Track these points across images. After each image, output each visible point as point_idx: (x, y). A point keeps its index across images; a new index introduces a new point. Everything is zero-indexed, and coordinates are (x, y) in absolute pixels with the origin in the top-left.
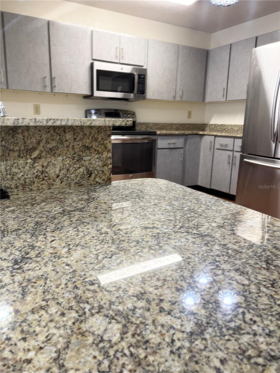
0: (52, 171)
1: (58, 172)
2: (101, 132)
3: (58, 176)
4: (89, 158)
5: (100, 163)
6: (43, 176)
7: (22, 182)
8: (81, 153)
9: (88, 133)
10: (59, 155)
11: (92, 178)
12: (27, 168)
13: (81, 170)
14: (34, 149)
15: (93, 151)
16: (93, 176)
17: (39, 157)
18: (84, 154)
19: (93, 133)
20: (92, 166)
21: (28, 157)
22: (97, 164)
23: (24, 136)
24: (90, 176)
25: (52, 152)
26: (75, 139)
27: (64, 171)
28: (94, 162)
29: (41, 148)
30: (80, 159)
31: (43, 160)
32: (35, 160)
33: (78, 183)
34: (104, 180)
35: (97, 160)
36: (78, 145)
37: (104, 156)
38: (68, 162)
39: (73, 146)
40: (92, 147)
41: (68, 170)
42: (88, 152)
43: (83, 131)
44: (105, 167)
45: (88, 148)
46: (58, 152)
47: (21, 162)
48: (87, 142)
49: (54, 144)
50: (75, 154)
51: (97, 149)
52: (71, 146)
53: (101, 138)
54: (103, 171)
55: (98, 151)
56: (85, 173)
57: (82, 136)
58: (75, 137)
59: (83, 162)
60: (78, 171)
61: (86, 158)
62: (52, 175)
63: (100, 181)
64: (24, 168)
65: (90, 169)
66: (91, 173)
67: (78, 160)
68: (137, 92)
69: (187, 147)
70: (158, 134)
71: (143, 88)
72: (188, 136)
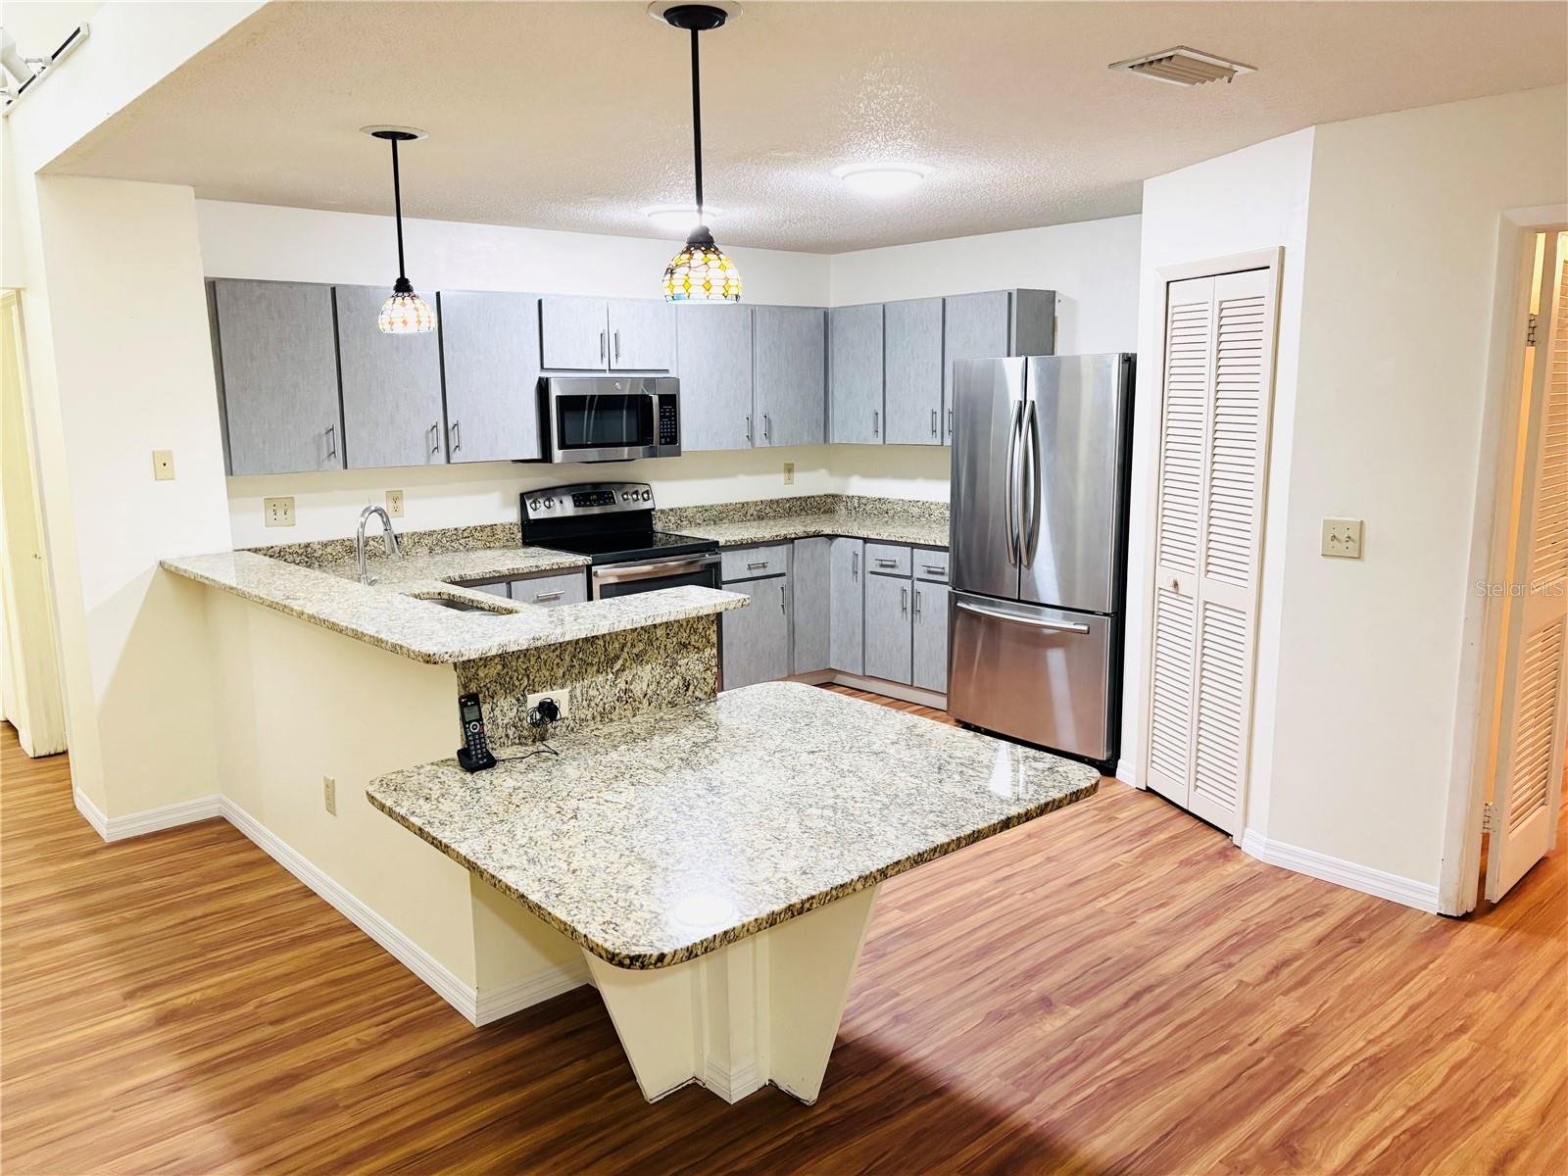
0: (638, 689)
1: (645, 688)
3: (646, 695)
4: (686, 660)
5: (701, 667)
6: (626, 697)
7: (600, 709)
8: (675, 656)
10: (647, 663)
11: (690, 693)
12: (607, 687)
13: (675, 681)
14: (617, 657)
15: (692, 649)
16: (691, 688)
17: (623, 669)
18: (679, 657)
20: (690, 673)
21: (609, 670)
22: (697, 668)
23: (605, 642)
24: (687, 690)
25: (639, 659)
26: (668, 634)
27: (653, 686)
28: (692, 667)
29: (625, 655)
30: (674, 665)
31: (627, 672)
32: (616, 674)
33: (670, 703)
34: (706, 693)
35: (697, 662)
36: (671, 644)
38: (658, 671)
39: (666, 646)
40: (689, 644)
41: (658, 683)
42: (684, 651)
45: (685, 646)
46: (646, 658)
47: (601, 679)
48: (683, 636)
49: (641, 646)
50: (667, 657)
51: (697, 645)
52: (663, 647)
54: (705, 679)
55: (698, 648)
56: (681, 685)
57: (676, 630)
58: (668, 632)
59: (678, 668)
60: (671, 684)
61: (682, 662)
62: (639, 694)
63: (702, 696)
64: (603, 687)
65: (688, 678)
66: (689, 685)
67: (671, 667)
68: (660, 442)
69: (796, 571)
70: (722, 546)
71: (671, 428)
72: (796, 541)
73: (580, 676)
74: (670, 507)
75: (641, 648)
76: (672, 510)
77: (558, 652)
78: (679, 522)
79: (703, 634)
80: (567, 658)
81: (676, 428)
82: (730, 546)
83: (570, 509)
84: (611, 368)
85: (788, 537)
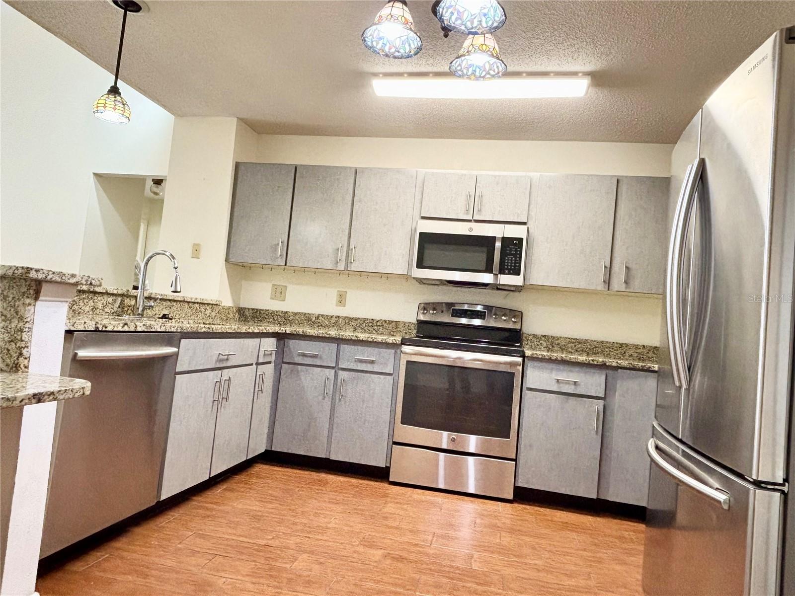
2: (13, 288)
37: (13, 325)
44: (12, 343)
54: (8, 350)
68: (502, 271)
69: (617, 400)
70: (528, 357)
71: (515, 263)
72: (619, 370)
74: (543, 334)
78: (550, 347)
79: (12, 303)
81: (520, 264)
82: (538, 358)
83: (447, 318)
84: (474, 219)
85: (607, 364)
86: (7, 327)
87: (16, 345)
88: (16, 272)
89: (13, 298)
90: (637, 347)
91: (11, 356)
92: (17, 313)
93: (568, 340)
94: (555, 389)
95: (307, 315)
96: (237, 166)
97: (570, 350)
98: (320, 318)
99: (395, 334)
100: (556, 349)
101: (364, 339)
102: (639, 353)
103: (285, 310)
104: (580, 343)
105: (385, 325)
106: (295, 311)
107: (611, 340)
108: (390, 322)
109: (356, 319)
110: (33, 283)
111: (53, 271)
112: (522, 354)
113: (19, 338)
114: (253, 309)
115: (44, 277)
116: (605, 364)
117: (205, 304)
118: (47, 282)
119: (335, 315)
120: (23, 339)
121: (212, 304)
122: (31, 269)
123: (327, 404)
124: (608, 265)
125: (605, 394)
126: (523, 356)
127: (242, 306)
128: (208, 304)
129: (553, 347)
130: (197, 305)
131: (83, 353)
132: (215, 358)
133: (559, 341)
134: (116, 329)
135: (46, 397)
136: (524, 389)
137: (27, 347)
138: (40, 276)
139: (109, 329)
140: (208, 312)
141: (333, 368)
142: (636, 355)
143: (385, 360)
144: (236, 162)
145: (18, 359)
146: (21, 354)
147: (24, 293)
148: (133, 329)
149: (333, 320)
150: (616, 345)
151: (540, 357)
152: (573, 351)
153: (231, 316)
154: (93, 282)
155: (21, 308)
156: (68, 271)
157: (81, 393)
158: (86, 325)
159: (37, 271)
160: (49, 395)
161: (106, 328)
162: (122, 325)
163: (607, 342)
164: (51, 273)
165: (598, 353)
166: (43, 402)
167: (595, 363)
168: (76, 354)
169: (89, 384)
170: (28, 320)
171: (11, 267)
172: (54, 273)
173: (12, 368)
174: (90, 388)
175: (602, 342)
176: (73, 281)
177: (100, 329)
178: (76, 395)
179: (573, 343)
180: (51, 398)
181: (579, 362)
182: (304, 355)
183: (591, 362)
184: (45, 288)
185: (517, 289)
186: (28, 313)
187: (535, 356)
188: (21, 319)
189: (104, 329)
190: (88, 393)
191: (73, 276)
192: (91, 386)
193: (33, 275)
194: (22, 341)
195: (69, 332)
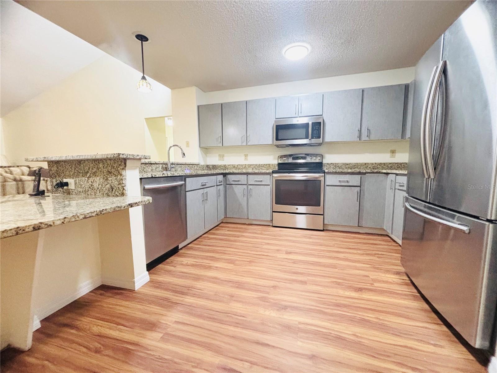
0: (96, 185)
1: (98, 186)
2: (116, 163)
3: (98, 188)
4: (111, 179)
8: (107, 176)
9: (109, 163)
10: (98, 176)
11: (114, 192)
12: (86, 182)
13: (108, 186)
14: (88, 172)
15: (113, 174)
16: (114, 190)
17: (90, 177)
18: (109, 176)
19: (112, 163)
20: (113, 184)
21: (86, 176)
22: (115, 183)
24: (112, 191)
25: (94, 174)
26: (104, 167)
27: (100, 186)
28: (113, 182)
29: (90, 172)
30: (107, 179)
31: (91, 178)
32: (88, 178)
34: (120, 194)
35: (115, 180)
36: (105, 170)
37: (119, 178)
38: (102, 180)
39: (103, 171)
40: (112, 172)
41: (102, 185)
42: (110, 175)
43: (107, 163)
44: (120, 185)
45: (110, 173)
46: (97, 174)
47: (83, 179)
50: (104, 176)
51: (114, 173)
52: (102, 171)
53: (116, 166)
54: (119, 188)
55: (115, 175)
56: (110, 188)
57: (107, 165)
58: (104, 166)
59: (108, 181)
60: (106, 186)
61: (109, 179)
62: (96, 188)
63: (118, 194)
64: (85, 182)
65: (112, 186)
66: (113, 189)
67: (106, 180)
68: (312, 138)
69: (366, 186)
70: (326, 172)
71: (318, 133)
72: (366, 174)
73: (77, 176)
74: (331, 163)
75: (95, 170)
76: (332, 163)
77: (71, 166)
78: (335, 168)
79: (117, 169)
80: (73, 169)
81: (320, 133)
82: (331, 172)
83: (290, 160)
84: (299, 116)
85: (361, 172)
86: (117, 179)
87: (121, 185)
88: (115, 156)
89: (117, 167)
90: (372, 164)
91: (120, 190)
92: (119, 173)
93: (342, 164)
94: (339, 184)
95: (233, 165)
96: (198, 107)
97: (343, 168)
98: (239, 166)
99: (269, 169)
100: (337, 168)
101: (257, 172)
102: (374, 166)
103: (224, 164)
104: (347, 165)
105: (265, 166)
106: (229, 164)
107: (361, 162)
108: (266, 165)
109: (253, 165)
110: (123, 160)
111: (130, 154)
112: (323, 172)
113: (122, 182)
114: (212, 165)
115: (126, 157)
116: (360, 172)
117: (194, 164)
118: (128, 159)
119: (244, 164)
120: (123, 183)
121: (197, 165)
122: (120, 154)
123: (245, 198)
124: (359, 130)
125: (361, 185)
126: (324, 173)
127: (208, 164)
128: (195, 165)
129: (336, 167)
130: (191, 165)
131: (147, 187)
132: (200, 184)
133: (338, 165)
134: (160, 176)
135: (134, 205)
136: (325, 186)
137: (125, 186)
138: (125, 157)
139: (157, 176)
140: (196, 168)
141: (246, 185)
142: (372, 167)
143: (267, 179)
144: (198, 106)
145: (123, 191)
146: (124, 189)
147: (120, 165)
148: (167, 176)
149: (244, 166)
150: (363, 164)
151: (332, 172)
152: (344, 168)
153: (205, 168)
154: (147, 157)
155: (120, 171)
156: (135, 154)
157: (148, 202)
158: (148, 175)
159: (123, 154)
160: (135, 204)
161: (156, 176)
162: (162, 174)
163: (359, 163)
164: (128, 155)
165: (356, 168)
166: (133, 207)
167: (356, 172)
168: (144, 187)
169: (151, 198)
170: (124, 175)
171: (112, 154)
172: (130, 155)
173: (121, 195)
174: (152, 200)
175: (357, 163)
176: (138, 157)
177: (154, 177)
178: (146, 203)
179: (344, 165)
180: (136, 205)
181: (348, 172)
182: (234, 181)
183: (354, 172)
184: (128, 162)
185: (320, 144)
186: (123, 173)
187: (329, 172)
188: (121, 175)
189: (155, 177)
190: (151, 201)
191: (138, 155)
192: (152, 199)
193: (121, 156)
194: (123, 184)
195: (141, 179)
